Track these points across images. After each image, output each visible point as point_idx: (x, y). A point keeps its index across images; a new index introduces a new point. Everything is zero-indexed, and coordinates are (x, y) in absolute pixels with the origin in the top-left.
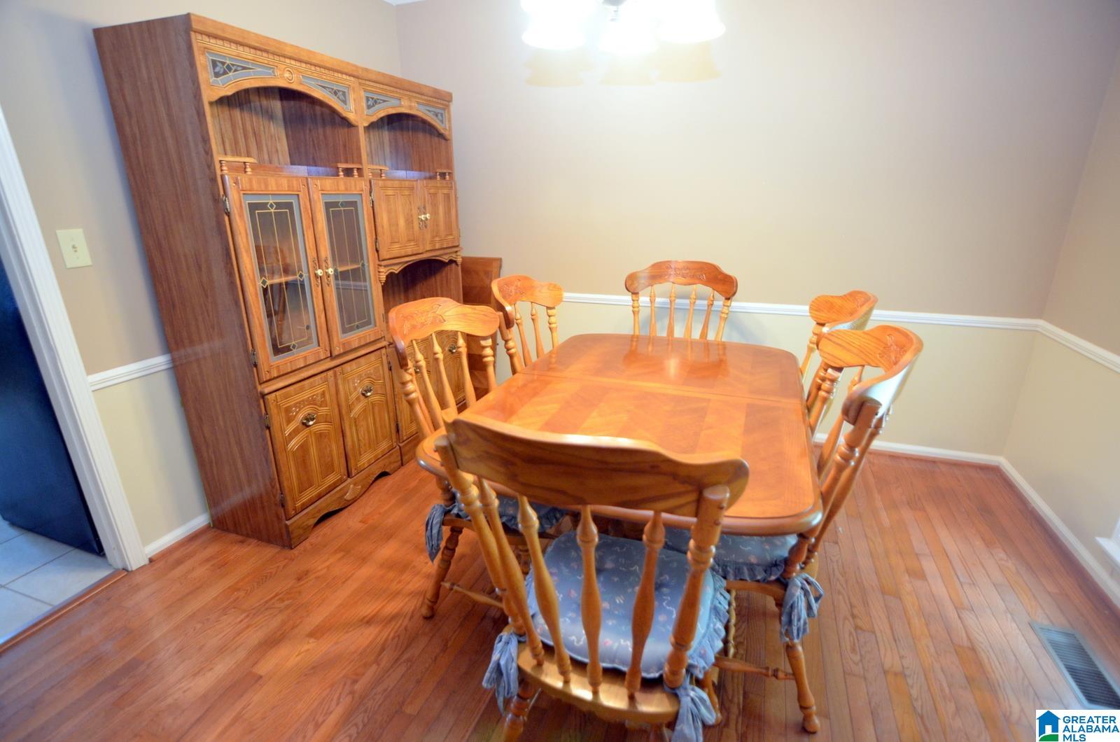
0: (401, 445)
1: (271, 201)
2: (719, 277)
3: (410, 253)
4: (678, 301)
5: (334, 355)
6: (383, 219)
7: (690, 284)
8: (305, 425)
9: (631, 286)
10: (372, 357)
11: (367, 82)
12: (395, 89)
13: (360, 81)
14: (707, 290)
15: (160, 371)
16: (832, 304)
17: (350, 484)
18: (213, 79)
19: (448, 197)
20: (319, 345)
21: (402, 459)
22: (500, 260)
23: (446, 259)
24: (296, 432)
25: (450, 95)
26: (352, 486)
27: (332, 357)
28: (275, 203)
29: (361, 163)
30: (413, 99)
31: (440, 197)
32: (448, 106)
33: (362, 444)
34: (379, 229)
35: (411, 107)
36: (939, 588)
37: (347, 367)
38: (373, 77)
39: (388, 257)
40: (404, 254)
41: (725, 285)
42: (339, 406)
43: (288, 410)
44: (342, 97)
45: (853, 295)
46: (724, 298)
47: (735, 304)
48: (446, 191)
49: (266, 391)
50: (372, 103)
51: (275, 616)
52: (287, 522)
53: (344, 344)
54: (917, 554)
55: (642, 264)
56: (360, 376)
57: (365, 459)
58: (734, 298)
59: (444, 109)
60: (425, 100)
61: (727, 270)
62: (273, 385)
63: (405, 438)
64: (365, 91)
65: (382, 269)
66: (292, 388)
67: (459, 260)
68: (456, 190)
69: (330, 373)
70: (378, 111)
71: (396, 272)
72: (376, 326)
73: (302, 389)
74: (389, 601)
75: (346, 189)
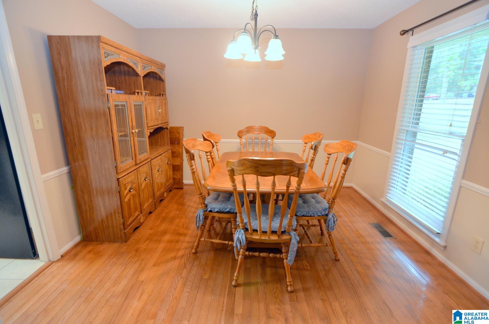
0: (155, 201)
1: (120, 104)
2: (269, 131)
3: (156, 125)
4: (255, 140)
5: (137, 164)
6: (149, 112)
7: (259, 134)
8: (130, 191)
9: (240, 135)
10: (147, 165)
11: (143, 60)
12: (150, 63)
13: (142, 60)
14: (265, 136)
15: (64, 174)
16: (309, 137)
17: (141, 216)
18: (104, 59)
19: (165, 103)
20: (132, 160)
21: (155, 207)
22: (183, 127)
23: (165, 127)
24: (127, 194)
25: (165, 65)
26: (142, 217)
27: (136, 165)
28: (121, 105)
29: (141, 90)
30: (155, 67)
31: (163, 103)
32: (164, 69)
33: (145, 200)
34: (148, 115)
35: (154, 69)
36: (346, 219)
37: (140, 169)
38: (145, 58)
39: (150, 126)
40: (154, 125)
41: (272, 134)
42: (138, 184)
43: (125, 185)
44: (136, 66)
45: (315, 134)
46: (271, 138)
47: (275, 141)
48: (165, 101)
49: (120, 177)
50: (144, 68)
51: (135, 263)
52: (125, 231)
53: (140, 159)
54: (338, 212)
55: (242, 128)
56: (144, 172)
57: (146, 205)
58: (274, 138)
59: (163, 70)
60: (158, 67)
61: (271, 128)
62: (121, 175)
63: (156, 198)
64: (143, 63)
65: (149, 131)
66: (126, 176)
67: (169, 128)
68: (167, 101)
69: (136, 171)
70: (146, 70)
71: (152, 132)
72: (147, 153)
73: (129, 177)
74: (178, 251)
75: (139, 100)
